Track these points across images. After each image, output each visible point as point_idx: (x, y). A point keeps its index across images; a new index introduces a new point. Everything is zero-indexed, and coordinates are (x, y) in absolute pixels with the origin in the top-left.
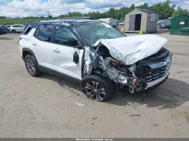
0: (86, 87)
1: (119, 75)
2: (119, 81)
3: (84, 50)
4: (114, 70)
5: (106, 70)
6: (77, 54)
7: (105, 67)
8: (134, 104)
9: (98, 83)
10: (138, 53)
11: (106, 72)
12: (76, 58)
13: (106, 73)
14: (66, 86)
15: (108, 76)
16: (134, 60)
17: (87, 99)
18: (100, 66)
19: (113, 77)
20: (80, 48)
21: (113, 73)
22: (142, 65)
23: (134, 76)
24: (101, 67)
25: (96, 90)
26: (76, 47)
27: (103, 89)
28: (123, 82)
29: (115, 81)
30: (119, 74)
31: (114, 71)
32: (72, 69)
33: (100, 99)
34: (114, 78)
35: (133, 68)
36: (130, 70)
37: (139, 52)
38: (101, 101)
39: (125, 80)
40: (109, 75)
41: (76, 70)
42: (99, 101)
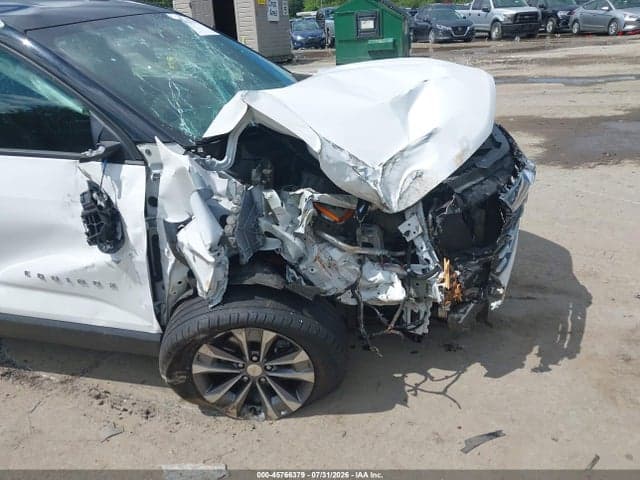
0: (197, 369)
1: (364, 268)
2: (365, 296)
3: (146, 164)
4: (333, 246)
5: (301, 259)
6: (100, 193)
7: (297, 242)
8: (432, 378)
9: (268, 336)
10: (428, 144)
11: (302, 267)
12: (104, 220)
13: (299, 274)
14: (45, 375)
15: (311, 284)
16: (417, 185)
17: (209, 419)
18: (264, 241)
19: (332, 284)
20: (115, 157)
21: (332, 265)
22: (465, 201)
23: (426, 256)
24: (272, 245)
25: (254, 370)
26: (88, 153)
27: (302, 356)
28: (382, 297)
29: (347, 299)
30: (361, 262)
31: (336, 254)
32: (82, 282)
33: (286, 408)
34: (342, 286)
35: (417, 223)
36: (408, 233)
37: (431, 140)
38: (291, 414)
39: (392, 284)
40: (312, 279)
41: (113, 286)
42: (281, 417)
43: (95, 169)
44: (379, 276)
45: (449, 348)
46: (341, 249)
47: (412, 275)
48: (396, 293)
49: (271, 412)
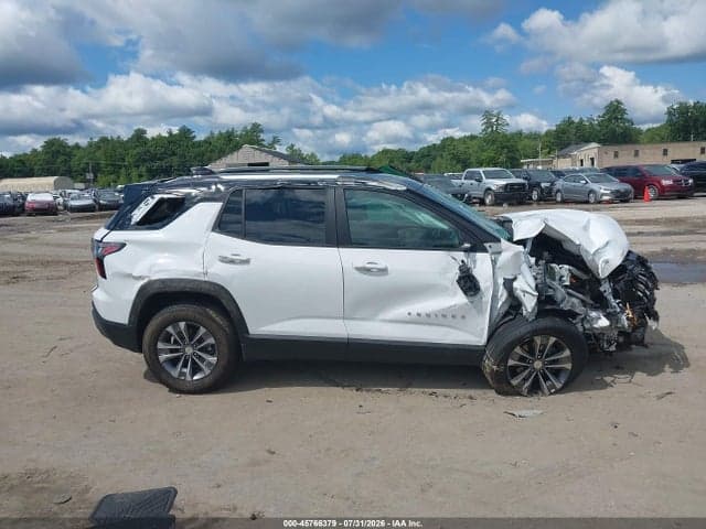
0: (510, 362)
1: (587, 309)
5: (561, 301)
9: (552, 341)
10: (607, 248)
16: (607, 266)
27: (567, 352)
28: (595, 325)
30: (586, 306)
32: (444, 316)
33: (555, 387)
35: (609, 286)
37: (608, 245)
39: (601, 318)
41: (463, 317)
42: (551, 394)
43: (460, 255)
44: (594, 314)
45: (618, 368)
46: (578, 298)
47: (609, 313)
48: (604, 322)
49: (546, 391)
